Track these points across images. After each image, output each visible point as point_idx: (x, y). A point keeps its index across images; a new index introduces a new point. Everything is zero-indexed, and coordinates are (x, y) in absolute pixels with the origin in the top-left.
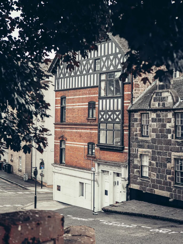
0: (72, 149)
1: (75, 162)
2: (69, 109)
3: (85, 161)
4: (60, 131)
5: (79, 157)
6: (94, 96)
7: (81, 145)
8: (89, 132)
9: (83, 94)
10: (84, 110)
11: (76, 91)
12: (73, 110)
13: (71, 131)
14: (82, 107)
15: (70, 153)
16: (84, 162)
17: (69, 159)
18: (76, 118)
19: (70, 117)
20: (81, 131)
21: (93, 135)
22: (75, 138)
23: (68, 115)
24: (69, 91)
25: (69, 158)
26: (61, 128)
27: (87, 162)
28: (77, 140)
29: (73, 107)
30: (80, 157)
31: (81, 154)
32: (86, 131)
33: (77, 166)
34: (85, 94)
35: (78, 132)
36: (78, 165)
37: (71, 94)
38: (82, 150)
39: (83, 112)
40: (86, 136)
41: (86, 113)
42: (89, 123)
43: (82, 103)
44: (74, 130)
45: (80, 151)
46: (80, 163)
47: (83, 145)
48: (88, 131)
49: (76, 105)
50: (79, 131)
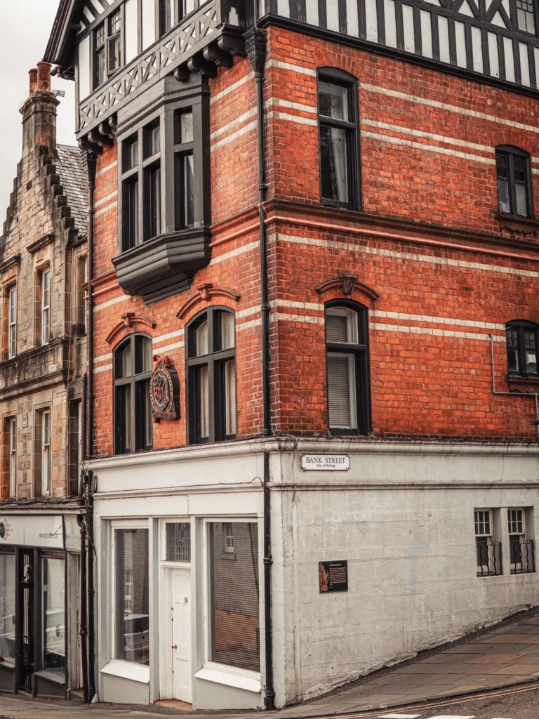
0: (419, 350)
1: (440, 412)
2: (382, 144)
3: (501, 404)
4: (322, 248)
5: (466, 389)
6: (521, 126)
7: (471, 330)
8: (511, 275)
9: (464, 100)
10: (475, 175)
11: (426, 75)
12: (413, 162)
13: (404, 260)
14: (461, 155)
15: (403, 370)
16: (494, 408)
17: (396, 404)
18: (433, 202)
19: (391, 187)
20: (464, 264)
21: (530, 290)
22: (435, 296)
23: (379, 174)
24: (379, 58)
25: (401, 398)
26: (329, 234)
27: (509, 410)
28: (447, 309)
29: (409, 143)
30: (471, 389)
31: (473, 372)
32: (496, 268)
33: (454, 431)
34: (474, 102)
35: (452, 272)
36: (458, 426)
37: (394, 76)
38: (475, 355)
39: (470, 180)
40: (494, 293)
41: (490, 189)
42: (507, 235)
43: (465, 139)
44: (422, 258)
45: (465, 360)
46: (468, 414)
47: (480, 331)
48: (505, 270)
49: (428, 141)
50: (452, 262)
